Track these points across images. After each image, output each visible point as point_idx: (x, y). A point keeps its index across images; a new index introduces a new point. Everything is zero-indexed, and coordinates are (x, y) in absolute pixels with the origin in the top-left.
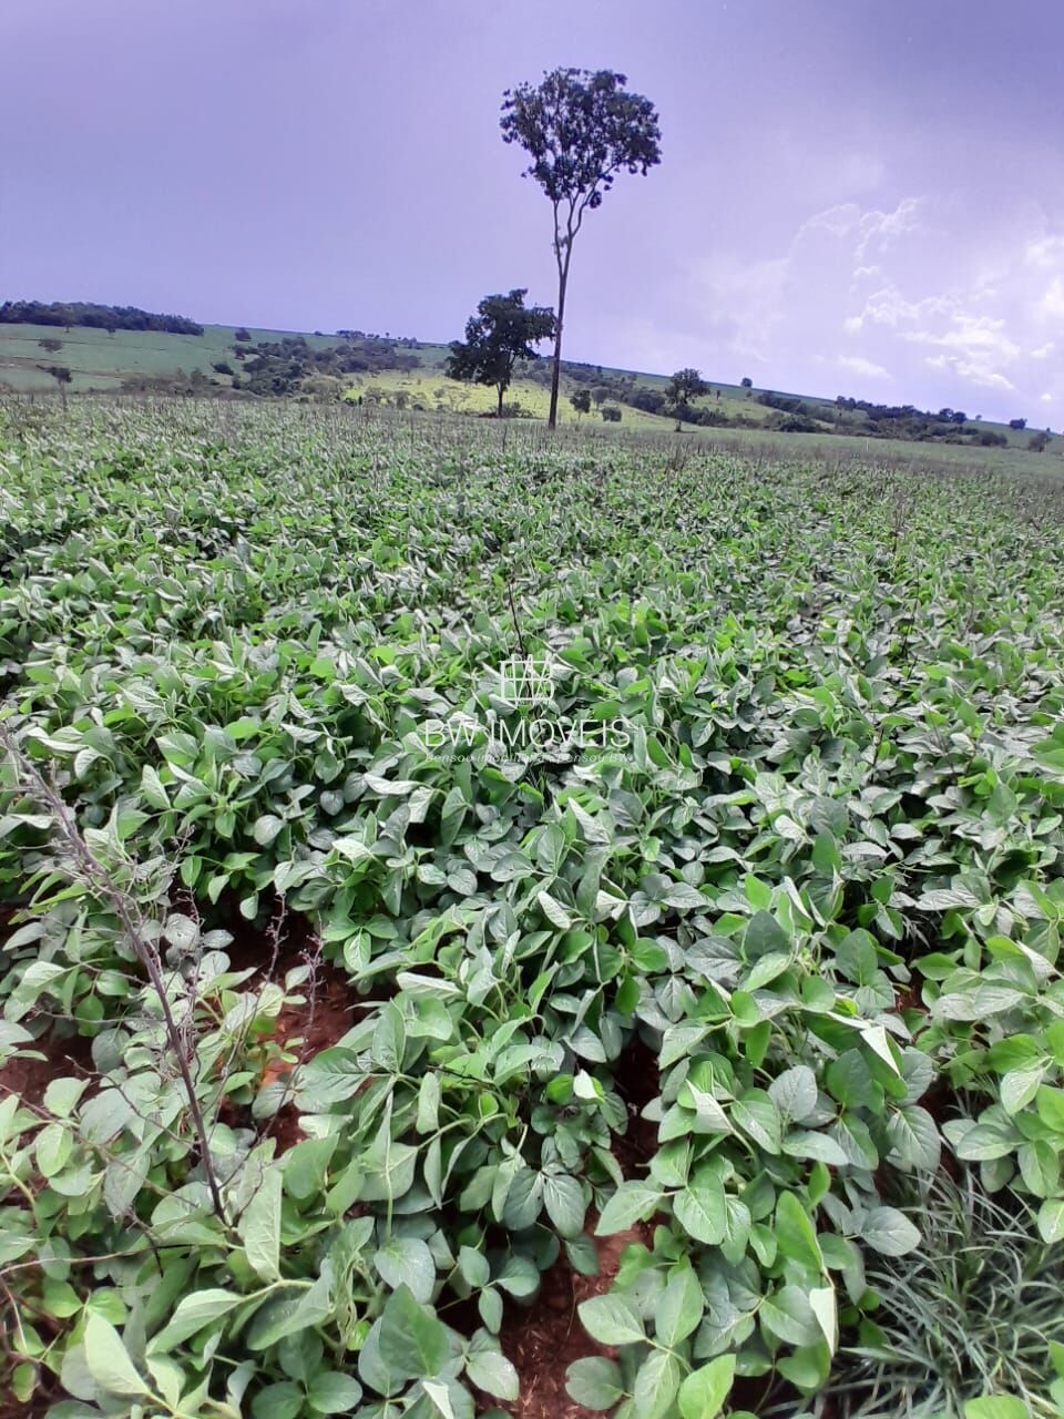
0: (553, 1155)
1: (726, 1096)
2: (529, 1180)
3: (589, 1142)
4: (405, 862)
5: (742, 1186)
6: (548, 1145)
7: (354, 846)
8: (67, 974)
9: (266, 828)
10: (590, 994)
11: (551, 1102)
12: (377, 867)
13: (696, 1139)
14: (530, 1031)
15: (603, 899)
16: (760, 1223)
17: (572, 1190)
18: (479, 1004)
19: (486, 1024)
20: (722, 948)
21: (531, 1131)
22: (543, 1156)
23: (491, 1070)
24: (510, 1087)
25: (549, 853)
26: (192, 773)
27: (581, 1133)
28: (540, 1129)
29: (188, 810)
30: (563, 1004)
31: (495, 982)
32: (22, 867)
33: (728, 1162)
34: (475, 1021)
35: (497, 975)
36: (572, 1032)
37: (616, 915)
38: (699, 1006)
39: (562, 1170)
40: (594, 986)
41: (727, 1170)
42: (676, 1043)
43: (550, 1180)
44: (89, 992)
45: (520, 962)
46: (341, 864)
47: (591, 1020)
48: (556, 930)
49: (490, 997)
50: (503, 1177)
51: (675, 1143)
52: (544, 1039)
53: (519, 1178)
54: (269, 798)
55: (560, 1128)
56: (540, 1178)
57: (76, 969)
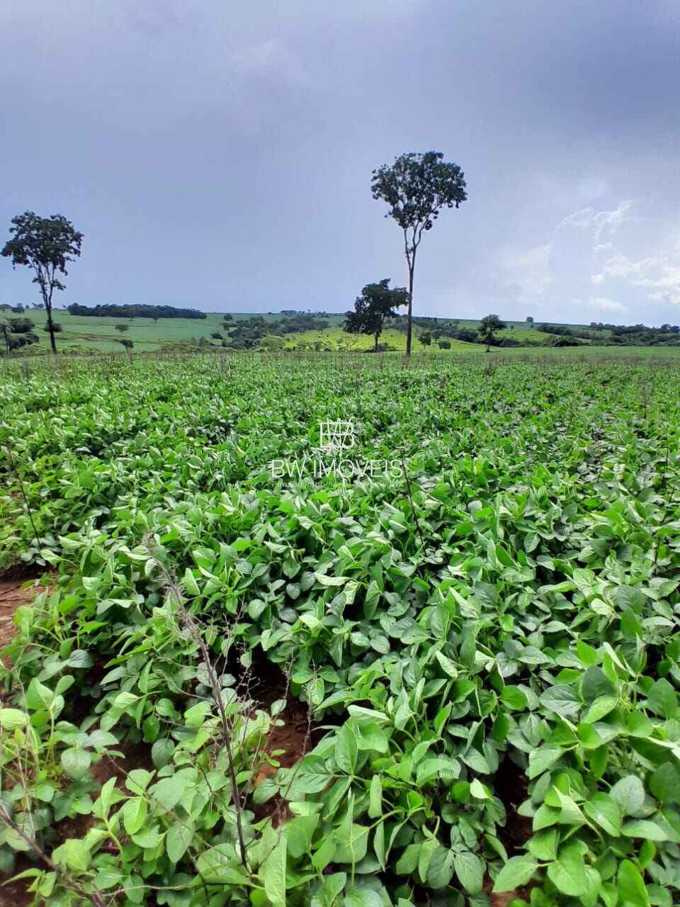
0: (459, 838)
1: (579, 798)
2: (443, 855)
3: (482, 830)
4: (344, 629)
5: (594, 859)
6: (454, 831)
7: (312, 619)
8: (140, 700)
9: (256, 607)
10: (475, 725)
11: (454, 801)
12: (326, 633)
13: (561, 828)
14: (436, 749)
15: (479, 657)
16: (607, 882)
17: (473, 863)
18: (402, 729)
19: (407, 744)
20: (566, 693)
21: (442, 822)
22: (452, 838)
23: (414, 776)
24: (426, 790)
25: (439, 625)
26: (212, 573)
27: (477, 824)
28: (448, 820)
29: (210, 596)
30: (457, 731)
31: (411, 714)
32: (112, 632)
33: (583, 843)
34: (400, 741)
35: (412, 709)
36: (465, 753)
37: (489, 668)
38: (553, 735)
39: (466, 849)
40: (478, 719)
41: (583, 848)
42: (540, 761)
43: (458, 855)
44: (152, 713)
45: (426, 701)
46: (304, 631)
47: (477, 743)
48: (448, 677)
49: (409, 725)
50: (426, 851)
51: (545, 831)
52: (446, 756)
53: (436, 852)
54: (258, 588)
55: (461, 820)
56: (450, 853)
57: (144, 697)
